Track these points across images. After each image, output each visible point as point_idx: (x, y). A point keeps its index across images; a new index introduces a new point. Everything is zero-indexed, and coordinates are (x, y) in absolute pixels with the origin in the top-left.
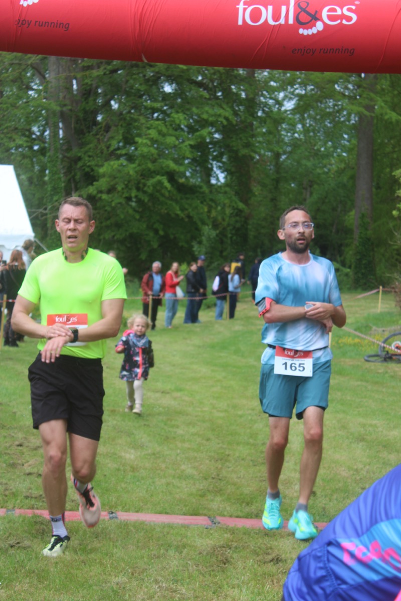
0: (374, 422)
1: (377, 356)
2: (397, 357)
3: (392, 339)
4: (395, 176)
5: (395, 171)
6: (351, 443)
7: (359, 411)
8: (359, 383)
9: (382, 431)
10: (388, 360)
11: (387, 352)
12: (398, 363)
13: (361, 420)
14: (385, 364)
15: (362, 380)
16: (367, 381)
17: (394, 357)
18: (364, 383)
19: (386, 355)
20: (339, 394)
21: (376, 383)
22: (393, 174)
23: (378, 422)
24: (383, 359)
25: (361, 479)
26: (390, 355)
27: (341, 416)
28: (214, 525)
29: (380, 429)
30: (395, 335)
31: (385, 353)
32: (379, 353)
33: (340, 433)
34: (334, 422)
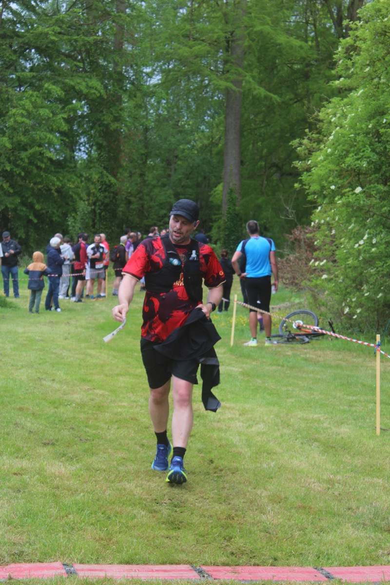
0: (316, 416)
1: (279, 336)
2: (301, 337)
3: (293, 318)
4: (292, 146)
5: (292, 140)
6: (302, 443)
7: (293, 403)
8: (274, 367)
9: (331, 429)
10: (290, 340)
11: (290, 332)
12: (302, 344)
13: (300, 414)
14: (289, 345)
15: (277, 365)
16: (283, 366)
17: (297, 337)
18: (279, 368)
19: (288, 336)
20: (259, 381)
21: (292, 368)
22: (290, 144)
23: (320, 416)
24: (286, 339)
25: (339, 494)
26: (293, 335)
27: (276, 409)
28: (202, 579)
29: (325, 425)
30: (294, 314)
31: (288, 333)
32: (281, 333)
33: (285, 431)
34: (272, 417)
